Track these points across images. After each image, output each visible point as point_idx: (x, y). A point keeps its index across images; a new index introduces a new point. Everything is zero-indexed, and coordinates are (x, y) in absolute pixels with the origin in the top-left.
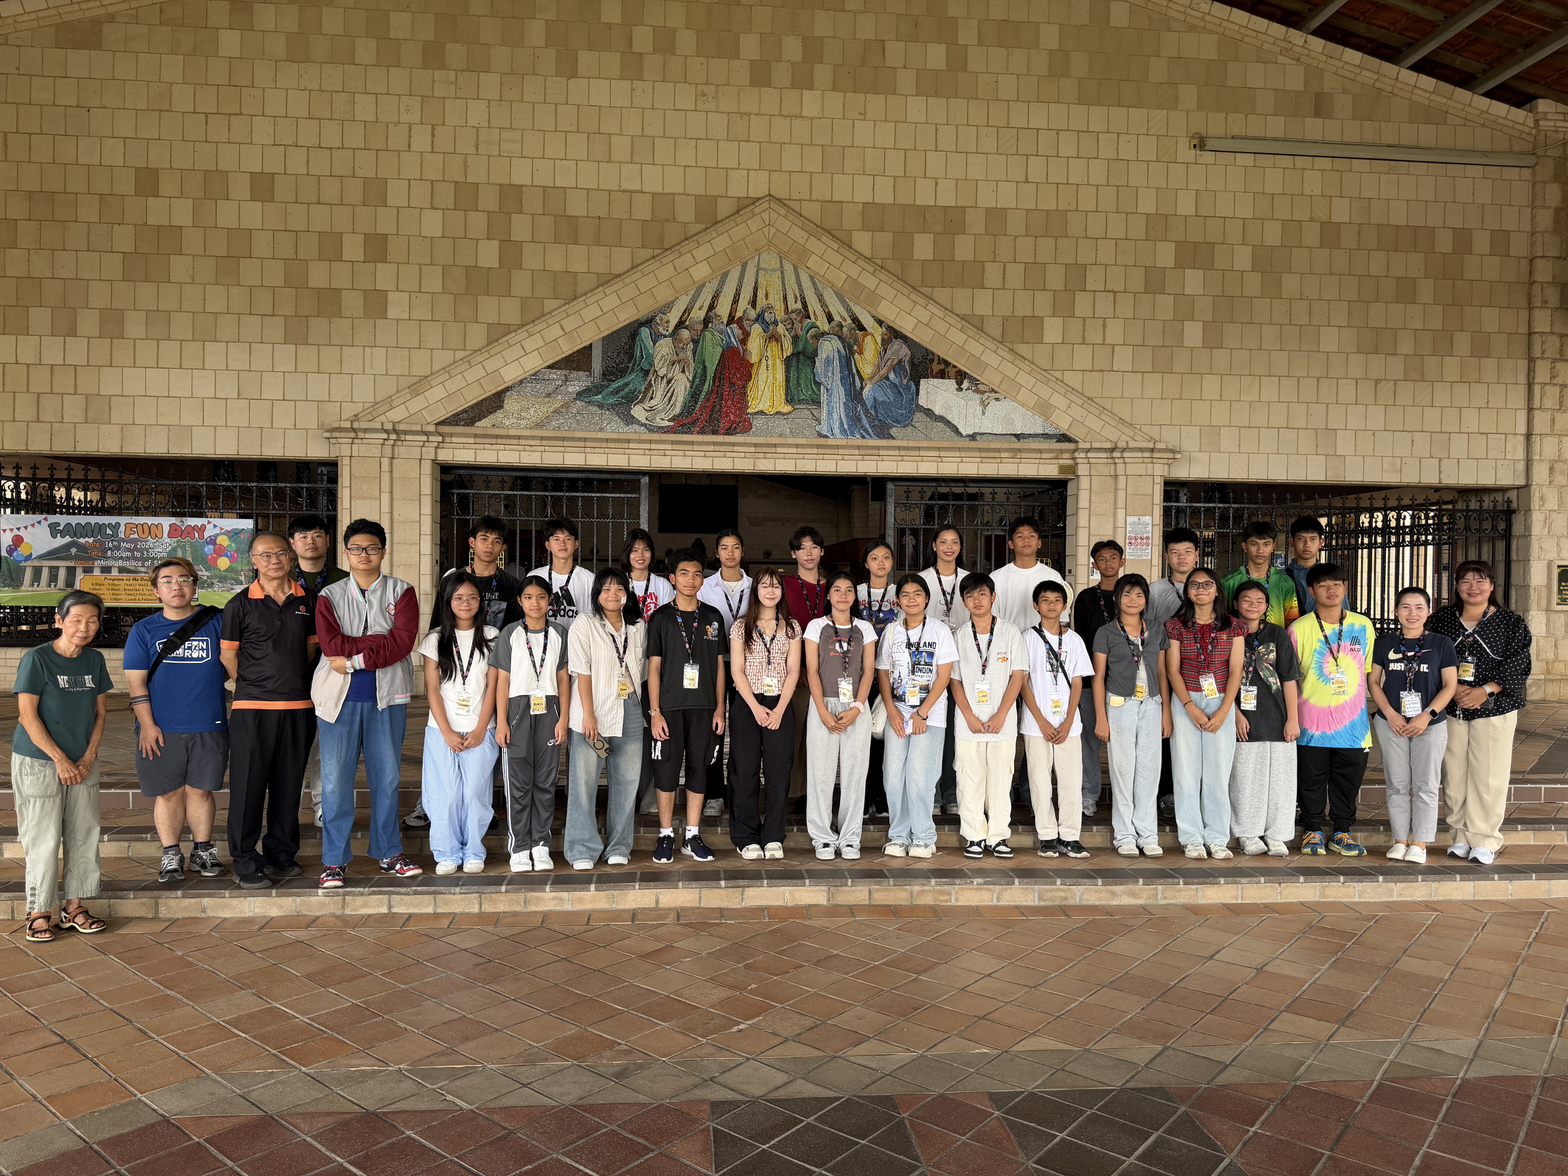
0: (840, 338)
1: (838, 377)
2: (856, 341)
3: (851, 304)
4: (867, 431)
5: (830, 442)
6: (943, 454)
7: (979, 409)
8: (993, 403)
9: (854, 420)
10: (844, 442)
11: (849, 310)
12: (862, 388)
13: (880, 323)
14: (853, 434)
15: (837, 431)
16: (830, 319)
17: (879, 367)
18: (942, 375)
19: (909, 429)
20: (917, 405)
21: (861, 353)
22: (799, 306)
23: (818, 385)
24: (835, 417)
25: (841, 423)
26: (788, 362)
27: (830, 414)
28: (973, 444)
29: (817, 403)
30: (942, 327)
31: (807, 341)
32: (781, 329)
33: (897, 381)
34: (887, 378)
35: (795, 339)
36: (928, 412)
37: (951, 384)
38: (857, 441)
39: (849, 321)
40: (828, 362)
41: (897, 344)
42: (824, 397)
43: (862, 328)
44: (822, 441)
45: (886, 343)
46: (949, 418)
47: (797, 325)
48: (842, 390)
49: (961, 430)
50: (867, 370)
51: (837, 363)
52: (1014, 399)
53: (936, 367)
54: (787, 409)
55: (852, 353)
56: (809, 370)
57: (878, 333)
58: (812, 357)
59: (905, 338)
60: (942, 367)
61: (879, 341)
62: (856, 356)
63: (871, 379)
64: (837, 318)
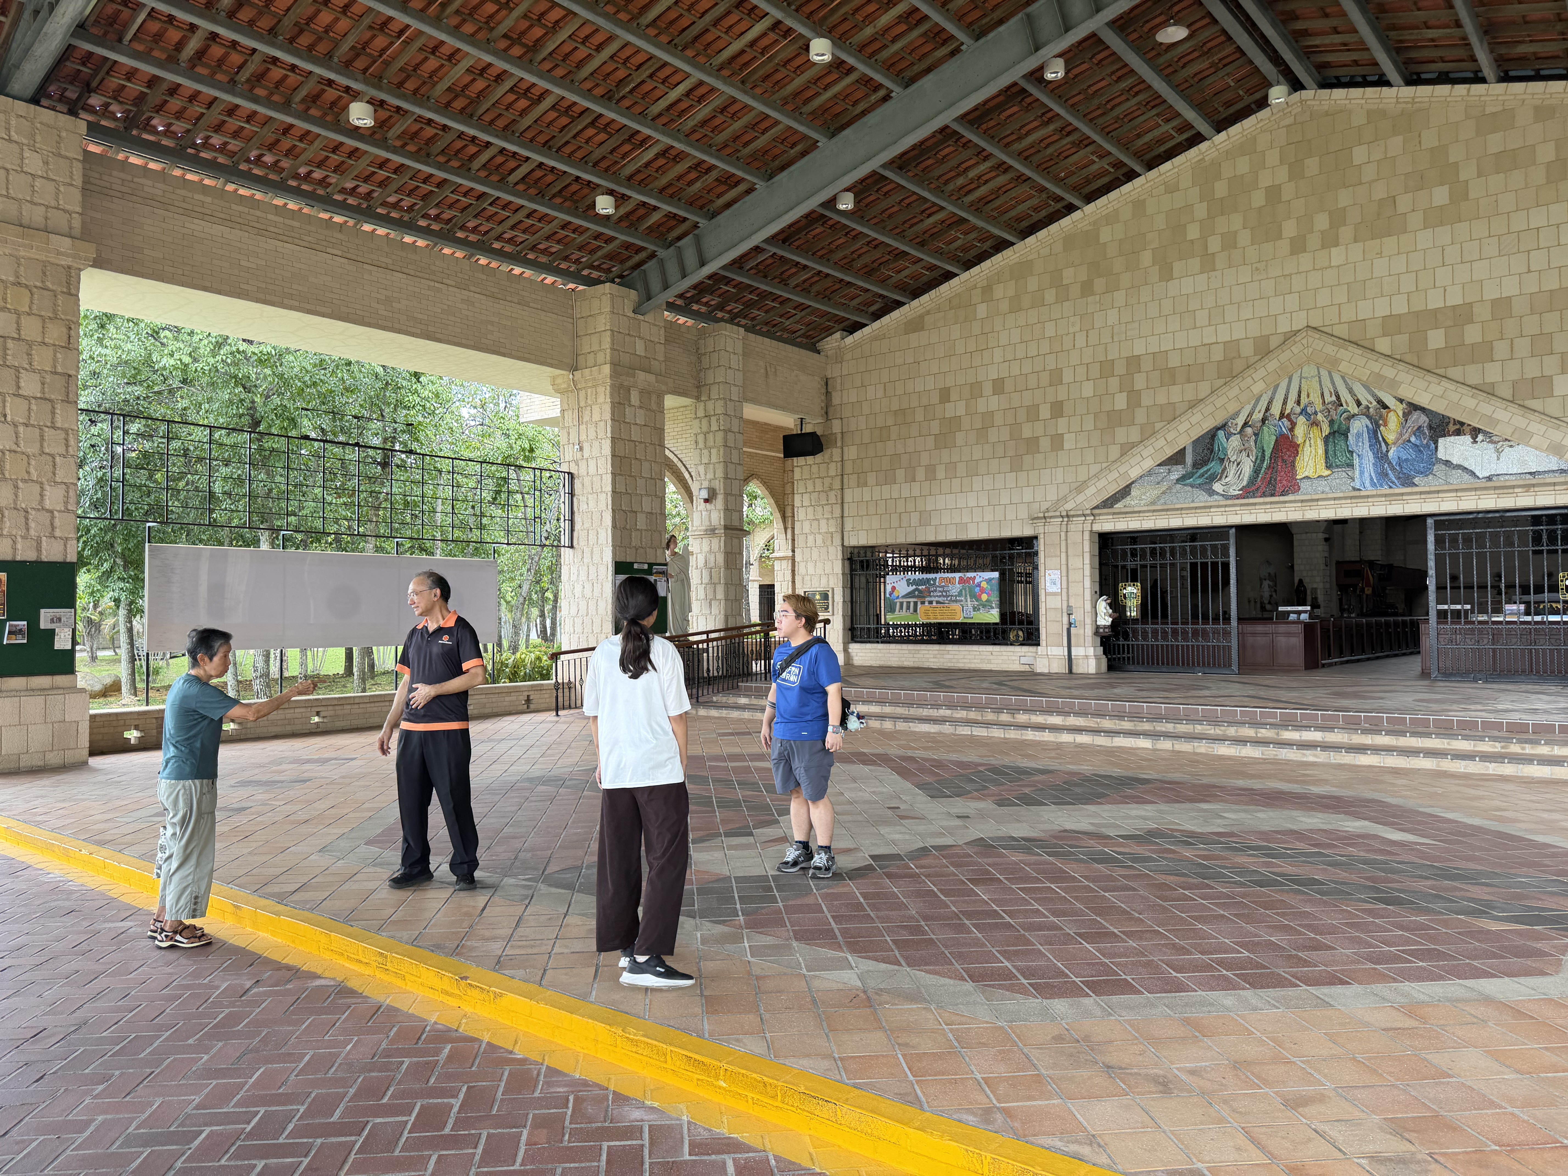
0: (1369, 417)
1: (1367, 444)
2: (1381, 417)
3: (1376, 391)
4: (1393, 482)
5: (1362, 493)
6: (1459, 494)
7: (1495, 456)
8: (1507, 449)
9: (1383, 475)
10: (1374, 493)
11: (1374, 395)
12: (1387, 451)
13: (1401, 401)
14: (1381, 486)
15: (1368, 484)
16: (1359, 403)
17: (1401, 435)
18: (1458, 433)
19: (1431, 477)
20: (1437, 458)
21: (1385, 425)
22: (1334, 398)
23: (1351, 453)
24: (1366, 475)
25: (1372, 479)
26: (1326, 440)
27: (1362, 473)
28: (1490, 484)
29: (1351, 465)
30: (1455, 397)
31: (1341, 423)
32: (1320, 417)
33: (1418, 442)
34: (1409, 441)
35: (1332, 422)
36: (1447, 463)
37: (1467, 439)
38: (1386, 490)
39: (1375, 403)
40: (1359, 435)
41: (1416, 415)
42: (1356, 461)
43: (1385, 407)
44: (1357, 493)
45: (1406, 415)
46: (1466, 465)
47: (1333, 413)
48: (1370, 454)
49: (1478, 474)
50: (1391, 437)
51: (1366, 435)
52: (1527, 444)
53: (1452, 428)
54: (1328, 472)
55: (1378, 426)
56: (1342, 443)
57: (1400, 408)
58: (1345, 434)
59: (1423, 410)
60: (1458, 426)
61: (1401, 414)
62: (1382, 428)
63: (1394, 443)
64: (1364, 403)
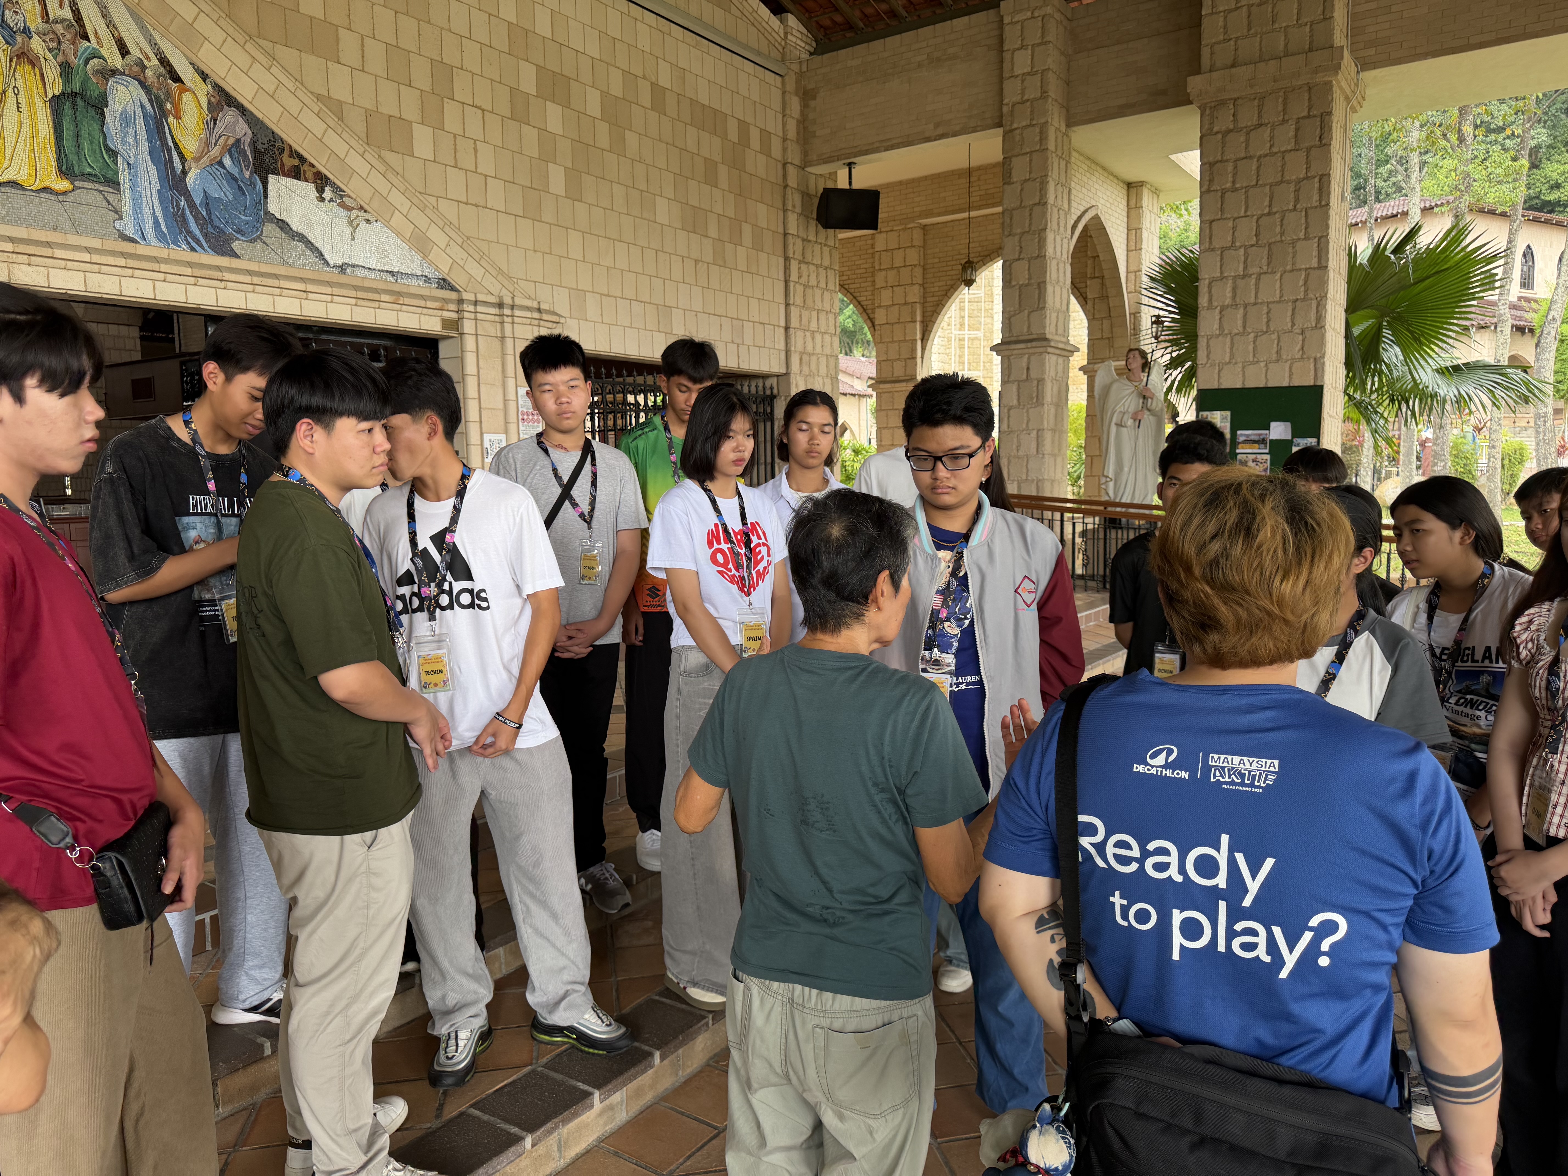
0: (143, 84)
1: (144, 146)
2: (168, 94)
3: (156, 36)
4: (198, 242)
6: (306, 287)
7: (348, 230)
8: (363, 224)
9: (178, 221)
10: (163, 253)
11: (153, 44)
12: (185, 173)
13: (204, 77)
18: (296, 174)
20: (267, 213)
21: (178, 117)
22: (67, 14)
23: (114, 154)
24: (147, 210)
26: (56, 103)
27: (137, 206)
28: (343, 279)
29: (114, 183)
30: (294, 106)
31: (86, 79)
32: (37, 45)
33: (235, 171)
34: (221, 164)
35: (66, 70)
36: (283, 225)
37: (309, 189)
38: (182, 253)
40: (126, 120)
41: (229, 116)
42: (124, 176)
43: (177, 79)
45: (214, 109)
46: (310, 237)
47: (66, 46)
48: (153, 170)
49: (327, 256)
50: (189, 145)
51: (140, 122)
52: (387, 224)
53: (289, 162)
54: (63, 185)
55: (164, 114)
56: (96, 127)
57: (203, 91)
58: (99, 105)
59: (242, 109)
60: (296, 162)
61: (205, 105)
63: (197, 159)
64: (135, 52)
